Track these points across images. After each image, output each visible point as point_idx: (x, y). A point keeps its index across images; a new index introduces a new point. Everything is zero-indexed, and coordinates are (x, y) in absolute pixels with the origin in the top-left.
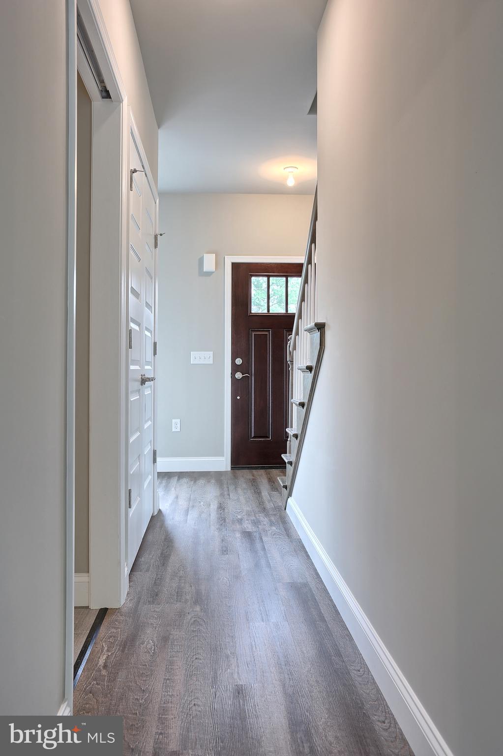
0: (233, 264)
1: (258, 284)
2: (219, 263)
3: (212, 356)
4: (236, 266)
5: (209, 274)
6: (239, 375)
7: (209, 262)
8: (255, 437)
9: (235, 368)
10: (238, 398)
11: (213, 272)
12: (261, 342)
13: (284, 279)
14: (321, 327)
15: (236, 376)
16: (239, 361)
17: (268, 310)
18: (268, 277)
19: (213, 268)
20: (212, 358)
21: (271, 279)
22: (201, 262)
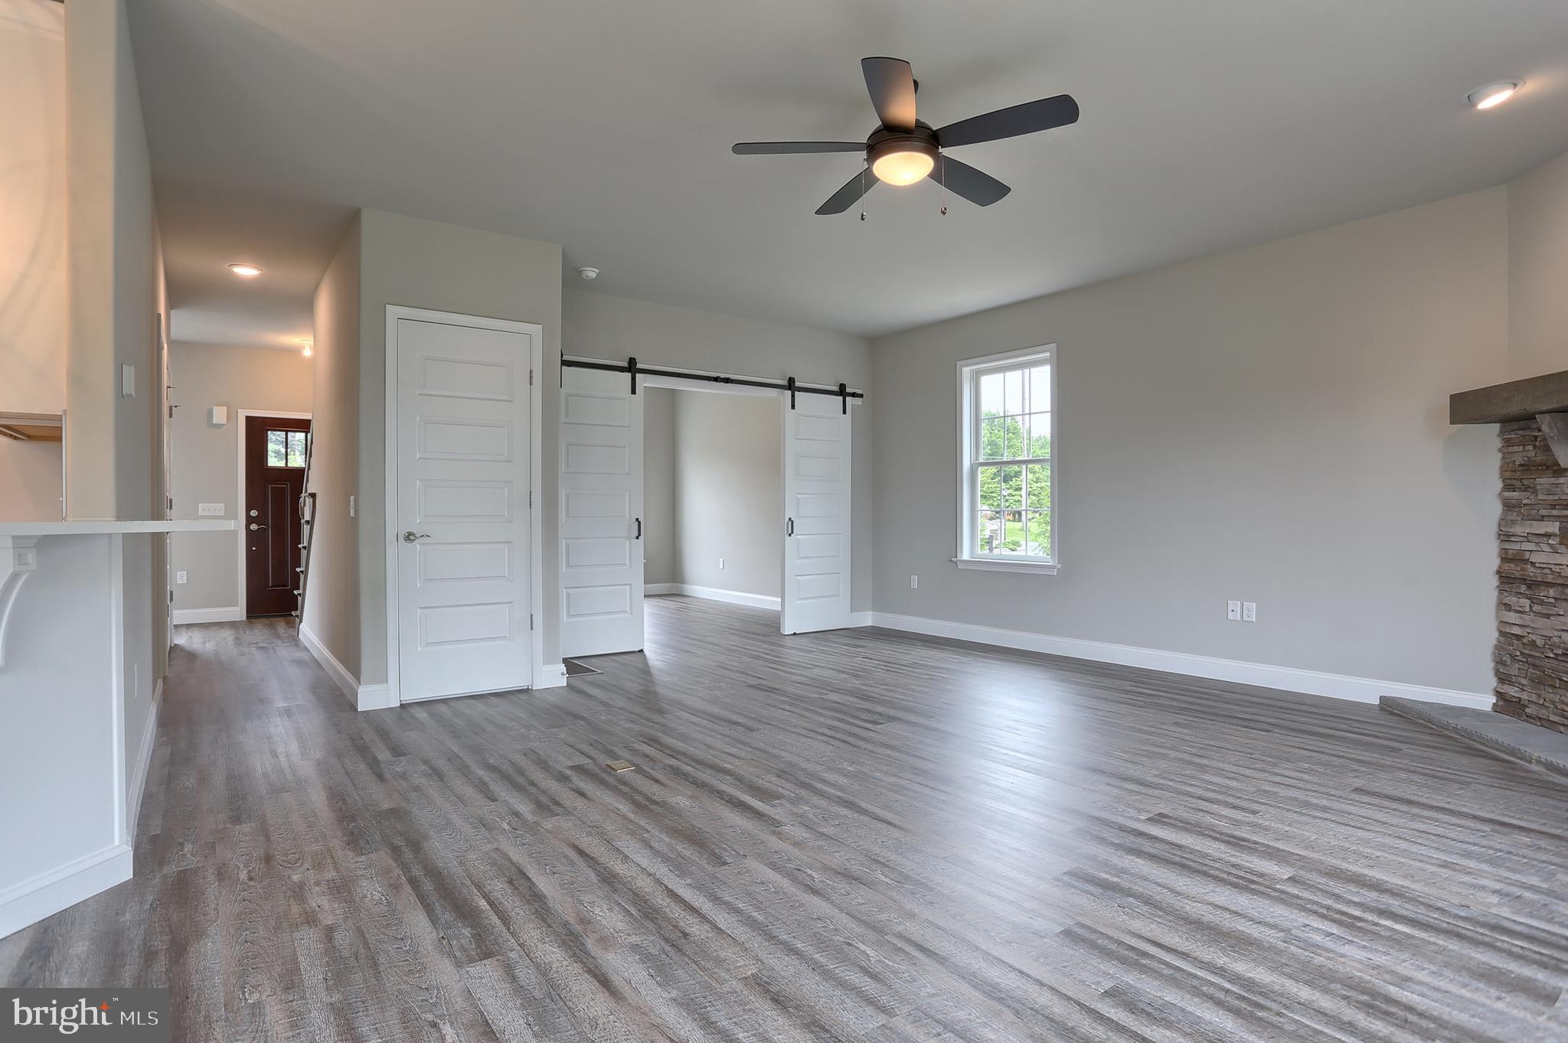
0: (248, 418)
1: (274, 442)
2: (231, 416)
3: (223, 508)
4: (250, 420)
5: (220, 426)
6: (254, 527)
7: (220, 415)
8: (272, 586)
9: (250, 520)
10: (254, 548)
11: (224, 425)
12: (279, 495)
13: (304, 434)
14: (313, 496)
15: (251, 528)
16: (254, 513)
17: (286, 464)
18: (287, 432)
19: (224, 421)
20: (223, 510)
21: (289, 433)
22: (210, 413)
